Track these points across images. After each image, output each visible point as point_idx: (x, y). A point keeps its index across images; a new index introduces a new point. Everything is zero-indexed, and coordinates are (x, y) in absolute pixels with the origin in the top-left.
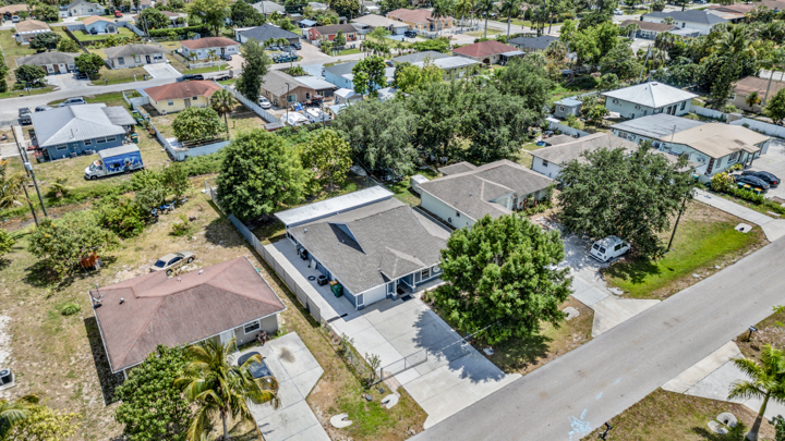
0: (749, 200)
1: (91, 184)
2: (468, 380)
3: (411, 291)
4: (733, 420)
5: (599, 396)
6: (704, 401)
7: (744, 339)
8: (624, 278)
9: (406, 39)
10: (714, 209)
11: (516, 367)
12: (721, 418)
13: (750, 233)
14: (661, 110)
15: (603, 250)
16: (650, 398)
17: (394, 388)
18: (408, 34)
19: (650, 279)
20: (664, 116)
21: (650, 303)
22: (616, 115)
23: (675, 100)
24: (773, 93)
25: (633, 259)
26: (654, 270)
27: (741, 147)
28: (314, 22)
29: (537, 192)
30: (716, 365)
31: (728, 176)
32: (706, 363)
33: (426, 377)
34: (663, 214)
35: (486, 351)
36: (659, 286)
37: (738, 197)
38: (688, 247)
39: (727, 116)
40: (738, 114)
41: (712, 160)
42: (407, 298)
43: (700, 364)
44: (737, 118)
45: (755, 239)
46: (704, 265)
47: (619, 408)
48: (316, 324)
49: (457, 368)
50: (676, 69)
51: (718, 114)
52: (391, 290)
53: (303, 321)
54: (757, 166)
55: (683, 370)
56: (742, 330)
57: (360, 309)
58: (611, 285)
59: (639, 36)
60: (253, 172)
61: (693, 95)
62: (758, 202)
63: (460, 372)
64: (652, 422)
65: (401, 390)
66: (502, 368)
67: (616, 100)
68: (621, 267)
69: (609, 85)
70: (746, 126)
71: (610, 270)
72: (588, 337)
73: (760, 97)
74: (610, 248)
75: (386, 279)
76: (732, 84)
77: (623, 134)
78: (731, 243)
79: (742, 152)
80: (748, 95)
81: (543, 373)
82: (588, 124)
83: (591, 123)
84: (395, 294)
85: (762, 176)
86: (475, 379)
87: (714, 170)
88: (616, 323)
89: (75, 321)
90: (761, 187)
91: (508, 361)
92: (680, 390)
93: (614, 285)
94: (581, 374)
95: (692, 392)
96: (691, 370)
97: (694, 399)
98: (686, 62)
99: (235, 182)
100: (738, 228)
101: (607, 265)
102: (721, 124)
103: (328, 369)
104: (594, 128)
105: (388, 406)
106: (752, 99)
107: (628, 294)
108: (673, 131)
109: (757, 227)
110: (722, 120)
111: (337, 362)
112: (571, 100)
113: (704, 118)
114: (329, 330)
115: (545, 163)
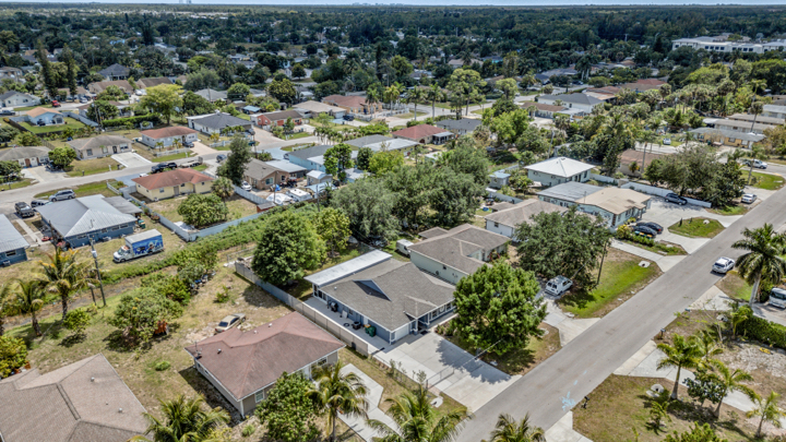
0: (645, 244)
1: (121, 266)
2: (487, 383)
3: (426, 326)
4: (661, 388)
5: (576, 382)
6: (642, 378)
7: (659, 338)
8: (573, 305)
9: (346, 122)
10: (622, 252)
11: (516, 371)
12: (653, 388)
13: (649, 267)
14: (571, 179)
15: (555, 286)
16: (608, 380)
17: (437, 394)
18: (347, 118)
19: (590, 305)
20: (573, 183)
21: (594, 321)
22: (538, 184)
23: (580, 171)
24: (648, 163)
25: (576, 291)
26: (591, 298)
27: (633, 205)
28: (258, 109)
29: (498, 248)
30: (644, 356)
31: (627, 227)
32: (638, 355)
33: (456, 384)
34: (594, 257)
35: (493, 363)
36: (597, 309)
37: (637, 242)
38: (611, 280)
39: (618, 181)
40: (625, 179)
41: (615, 215)
42: (424, 333)
43: (634, 356)
44: (625, 183)
45: (653, 271)
46: (623, 292)
47: (589, 389)
48: (364, 357)
49: (477, 376)
50: (576, 146)
51: (611, 180)
52: (413, 327)
53: (354, 356)
54: (646, 219)
55: (624, 361)
56: (657, 332)
57: (393, 343)
58: (565, 311)
59: (538, 115)
60: (289, 246)
61: (592, 166)
62: (651, 245)
63: (480, 378)
64: (612, 394)
65: (442, 394)
66: (508, 373)
67: (535, 172)
68: (569, 298)
69: (528, 160)
70: (632, 188)
71: (562, 300)
72: (559, 346)
73: (639, 165)
74: (560, 284)
75: (411, 318)
76: (618, 156)
77: (547, 199)
78: (638, 275)
79: (634, 208)
80: (631, 164)
81: (536, 372)
82: (517, 191)
83: (521, 191)
84: (416, 330)
85: (650, 225)
86: (492, 381)
87: (617, 223)
88: (575, 336)
89: (171, 374)
90: (651, 234)
91: (509, 368)
92: (625, 374)
93: (567, 311)
94: (561, 370)
95: (633, 374)
96: (629, 361)
97: (635, 378)
98: (581, 139)
99: (275, 255)
100: (640, 264)
101: (559, 297)
102: (614, 188)
103: (385, 386)
104: (522, 194)
105: (437, 406)
106: (634, 167)
107: (577, 316)
108: (585, 196)
109: (652, 263)
110: (614, 184)
111: (389, 381)
112: (500, 173)
113: (602, 184)
114: (375, 360)
115: (496, 225)
